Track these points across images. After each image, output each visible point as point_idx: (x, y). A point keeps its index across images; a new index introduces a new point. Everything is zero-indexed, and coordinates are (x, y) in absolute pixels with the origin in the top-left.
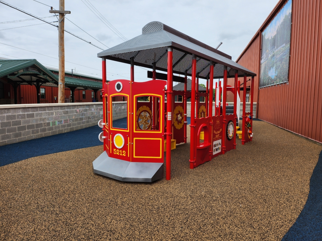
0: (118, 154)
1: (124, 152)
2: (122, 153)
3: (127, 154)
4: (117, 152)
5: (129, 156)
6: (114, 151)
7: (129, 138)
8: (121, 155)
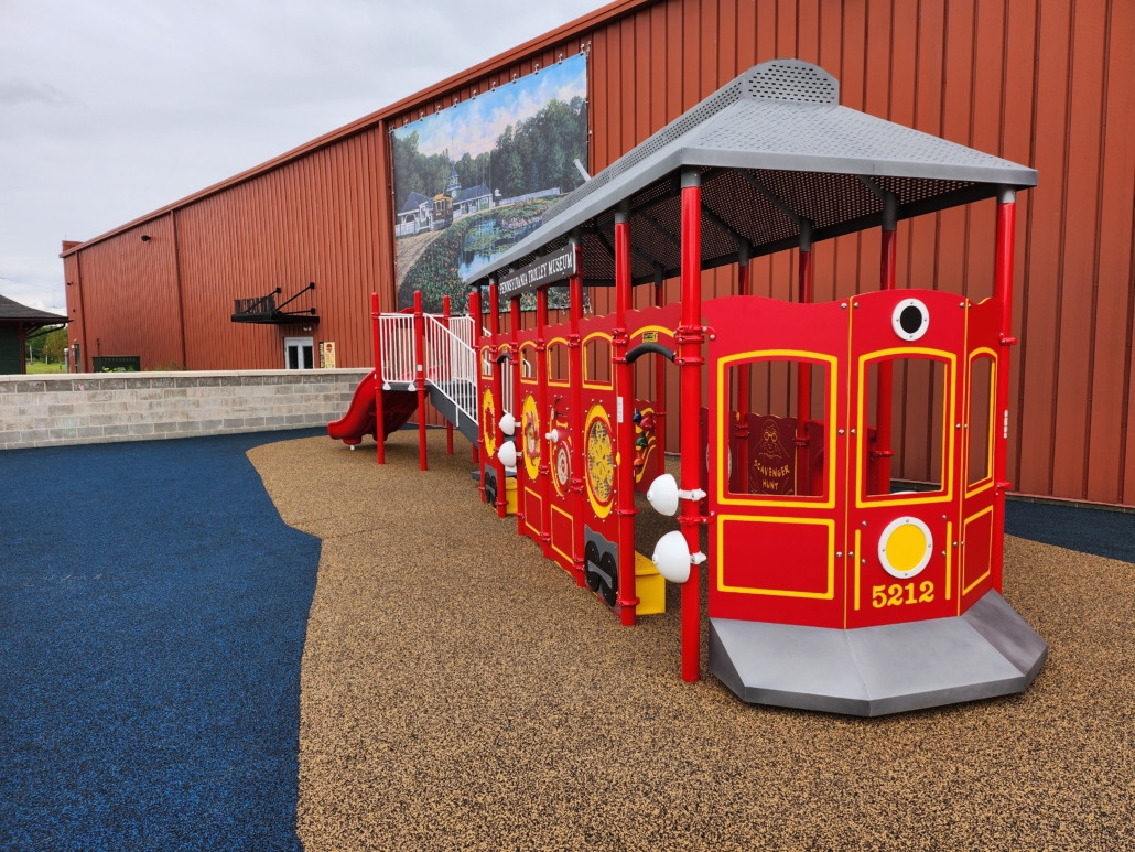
0: (894, 601)
1: (928, 587)
2: (918, 594)
3: (939, 591)
4: (889, 597)
5: (948, 597)
6: (875, 595)
7: (949, 525)
8: (911, 601)
